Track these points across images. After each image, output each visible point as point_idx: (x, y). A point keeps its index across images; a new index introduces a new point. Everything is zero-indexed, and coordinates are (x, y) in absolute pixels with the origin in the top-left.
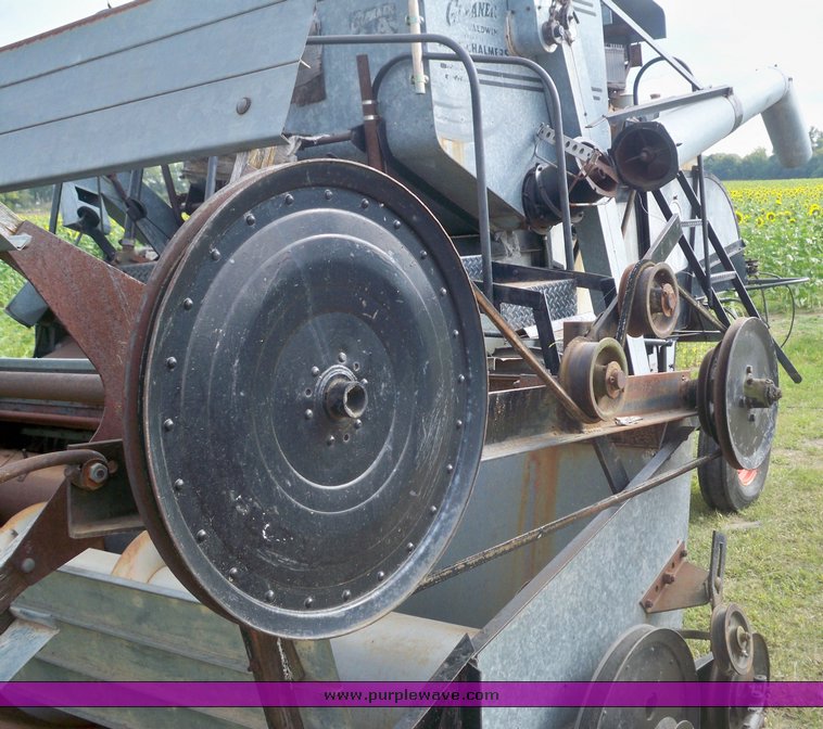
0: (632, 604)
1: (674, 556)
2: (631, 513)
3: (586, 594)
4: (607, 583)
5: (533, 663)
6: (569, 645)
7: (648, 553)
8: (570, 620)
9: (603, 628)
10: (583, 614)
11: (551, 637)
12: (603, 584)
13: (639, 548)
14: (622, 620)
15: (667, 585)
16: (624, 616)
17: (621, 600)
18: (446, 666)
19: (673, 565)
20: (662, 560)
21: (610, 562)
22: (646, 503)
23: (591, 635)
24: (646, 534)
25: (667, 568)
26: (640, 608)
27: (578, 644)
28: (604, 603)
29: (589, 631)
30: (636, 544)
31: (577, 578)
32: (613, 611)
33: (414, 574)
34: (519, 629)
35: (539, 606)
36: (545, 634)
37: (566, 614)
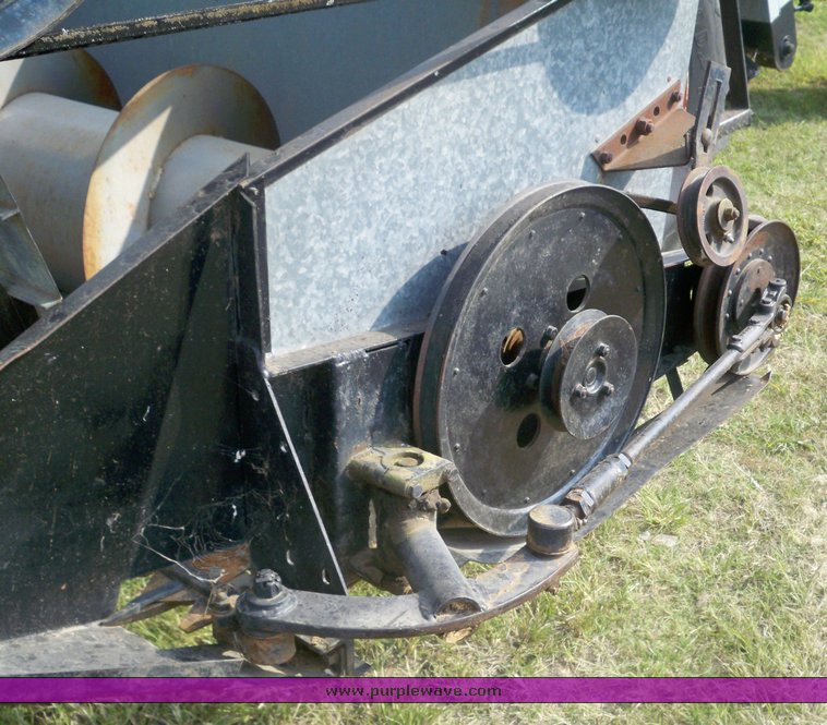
0: (575, 155)
1: (660, 100)
2: (579, 21)
3: (485, 128)
4: (527, 117)
5: (379, 213)
6: (451, 196)
7: (610, 87)
8: (453, 159)
9: (518, 182)
10: (480, 153)
11: (416, 179)
12: (520, 116)
13: (592, 75)
14: (556, 174)
15: (642, 137)
16: (560, 170)
17: (555, 145)
18: (201, 194)
19: (657, 111)
20: (637, 101)
21: (535, 88)
22: (608, 10)
23: (494, 187)
24: (608, 58)
25: (646, 113)
26: (591, 163)
27: (469, 197)
28: (519, 145)
29: (491, 180)
30: (588, 68)
31: (467, 100)
32: (539, 159)
33: (29, 18)
34: (351, 160)
35: (392, 131)
36: (403, 174)
37: (445, 150)
